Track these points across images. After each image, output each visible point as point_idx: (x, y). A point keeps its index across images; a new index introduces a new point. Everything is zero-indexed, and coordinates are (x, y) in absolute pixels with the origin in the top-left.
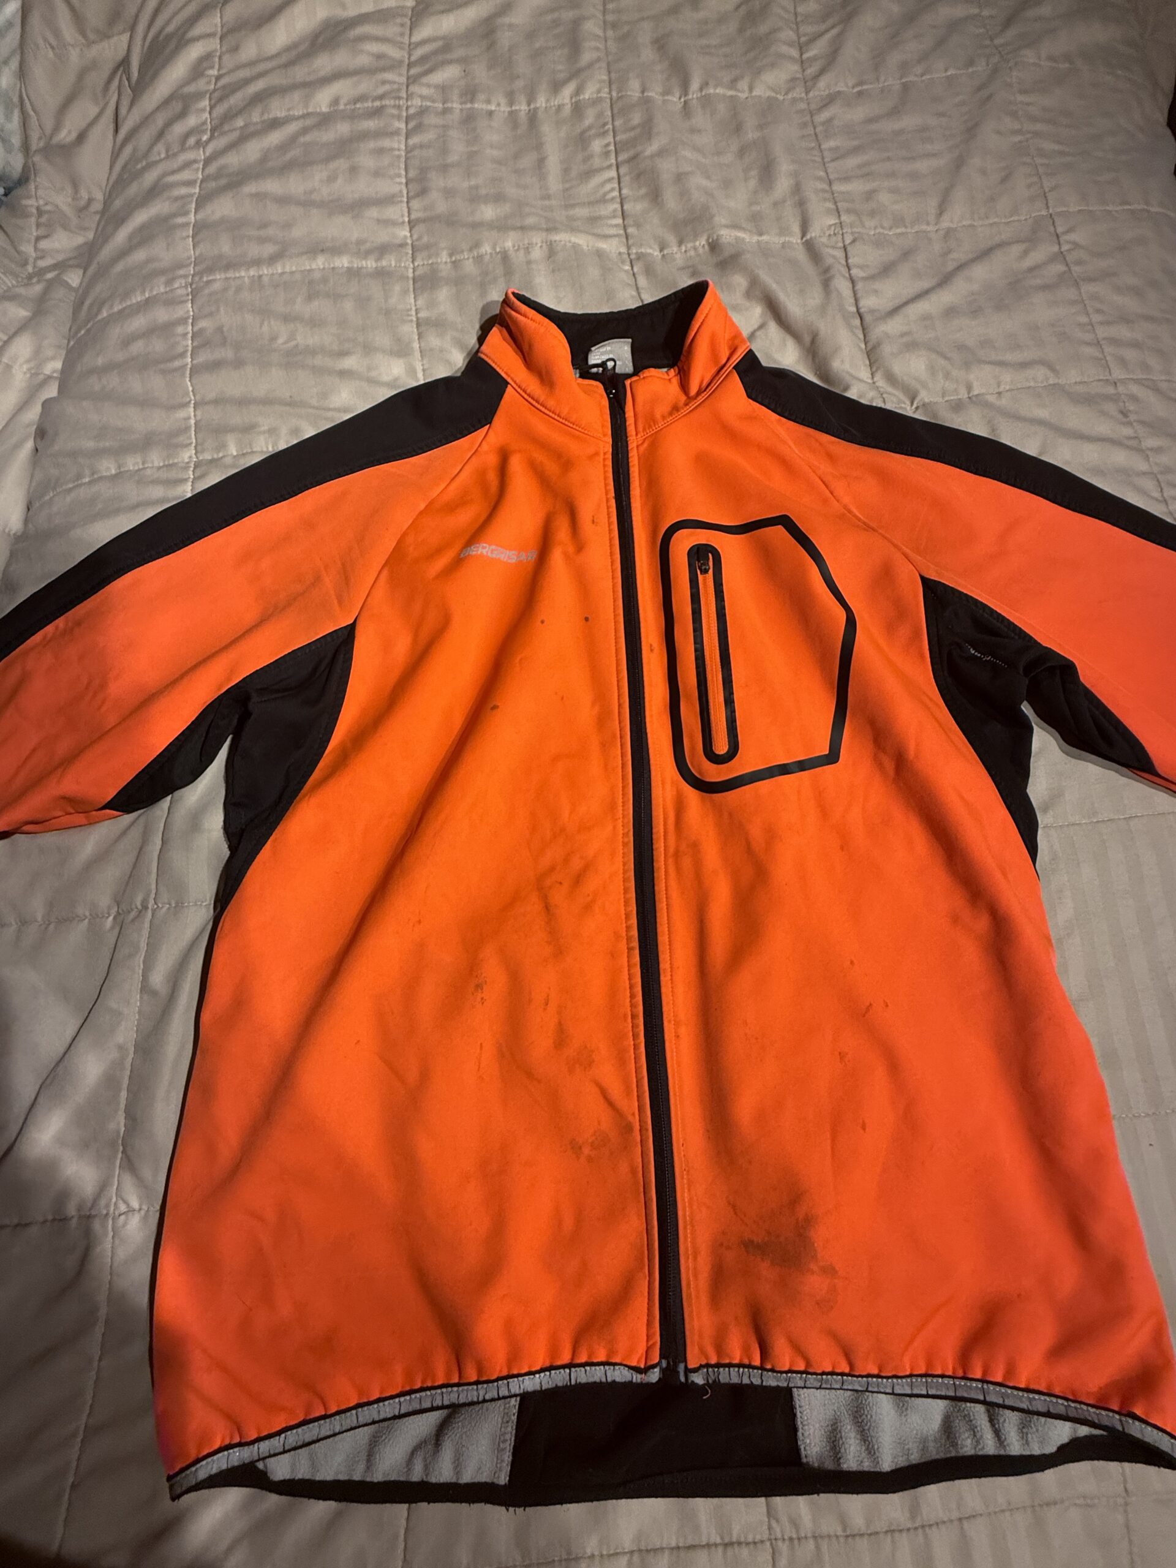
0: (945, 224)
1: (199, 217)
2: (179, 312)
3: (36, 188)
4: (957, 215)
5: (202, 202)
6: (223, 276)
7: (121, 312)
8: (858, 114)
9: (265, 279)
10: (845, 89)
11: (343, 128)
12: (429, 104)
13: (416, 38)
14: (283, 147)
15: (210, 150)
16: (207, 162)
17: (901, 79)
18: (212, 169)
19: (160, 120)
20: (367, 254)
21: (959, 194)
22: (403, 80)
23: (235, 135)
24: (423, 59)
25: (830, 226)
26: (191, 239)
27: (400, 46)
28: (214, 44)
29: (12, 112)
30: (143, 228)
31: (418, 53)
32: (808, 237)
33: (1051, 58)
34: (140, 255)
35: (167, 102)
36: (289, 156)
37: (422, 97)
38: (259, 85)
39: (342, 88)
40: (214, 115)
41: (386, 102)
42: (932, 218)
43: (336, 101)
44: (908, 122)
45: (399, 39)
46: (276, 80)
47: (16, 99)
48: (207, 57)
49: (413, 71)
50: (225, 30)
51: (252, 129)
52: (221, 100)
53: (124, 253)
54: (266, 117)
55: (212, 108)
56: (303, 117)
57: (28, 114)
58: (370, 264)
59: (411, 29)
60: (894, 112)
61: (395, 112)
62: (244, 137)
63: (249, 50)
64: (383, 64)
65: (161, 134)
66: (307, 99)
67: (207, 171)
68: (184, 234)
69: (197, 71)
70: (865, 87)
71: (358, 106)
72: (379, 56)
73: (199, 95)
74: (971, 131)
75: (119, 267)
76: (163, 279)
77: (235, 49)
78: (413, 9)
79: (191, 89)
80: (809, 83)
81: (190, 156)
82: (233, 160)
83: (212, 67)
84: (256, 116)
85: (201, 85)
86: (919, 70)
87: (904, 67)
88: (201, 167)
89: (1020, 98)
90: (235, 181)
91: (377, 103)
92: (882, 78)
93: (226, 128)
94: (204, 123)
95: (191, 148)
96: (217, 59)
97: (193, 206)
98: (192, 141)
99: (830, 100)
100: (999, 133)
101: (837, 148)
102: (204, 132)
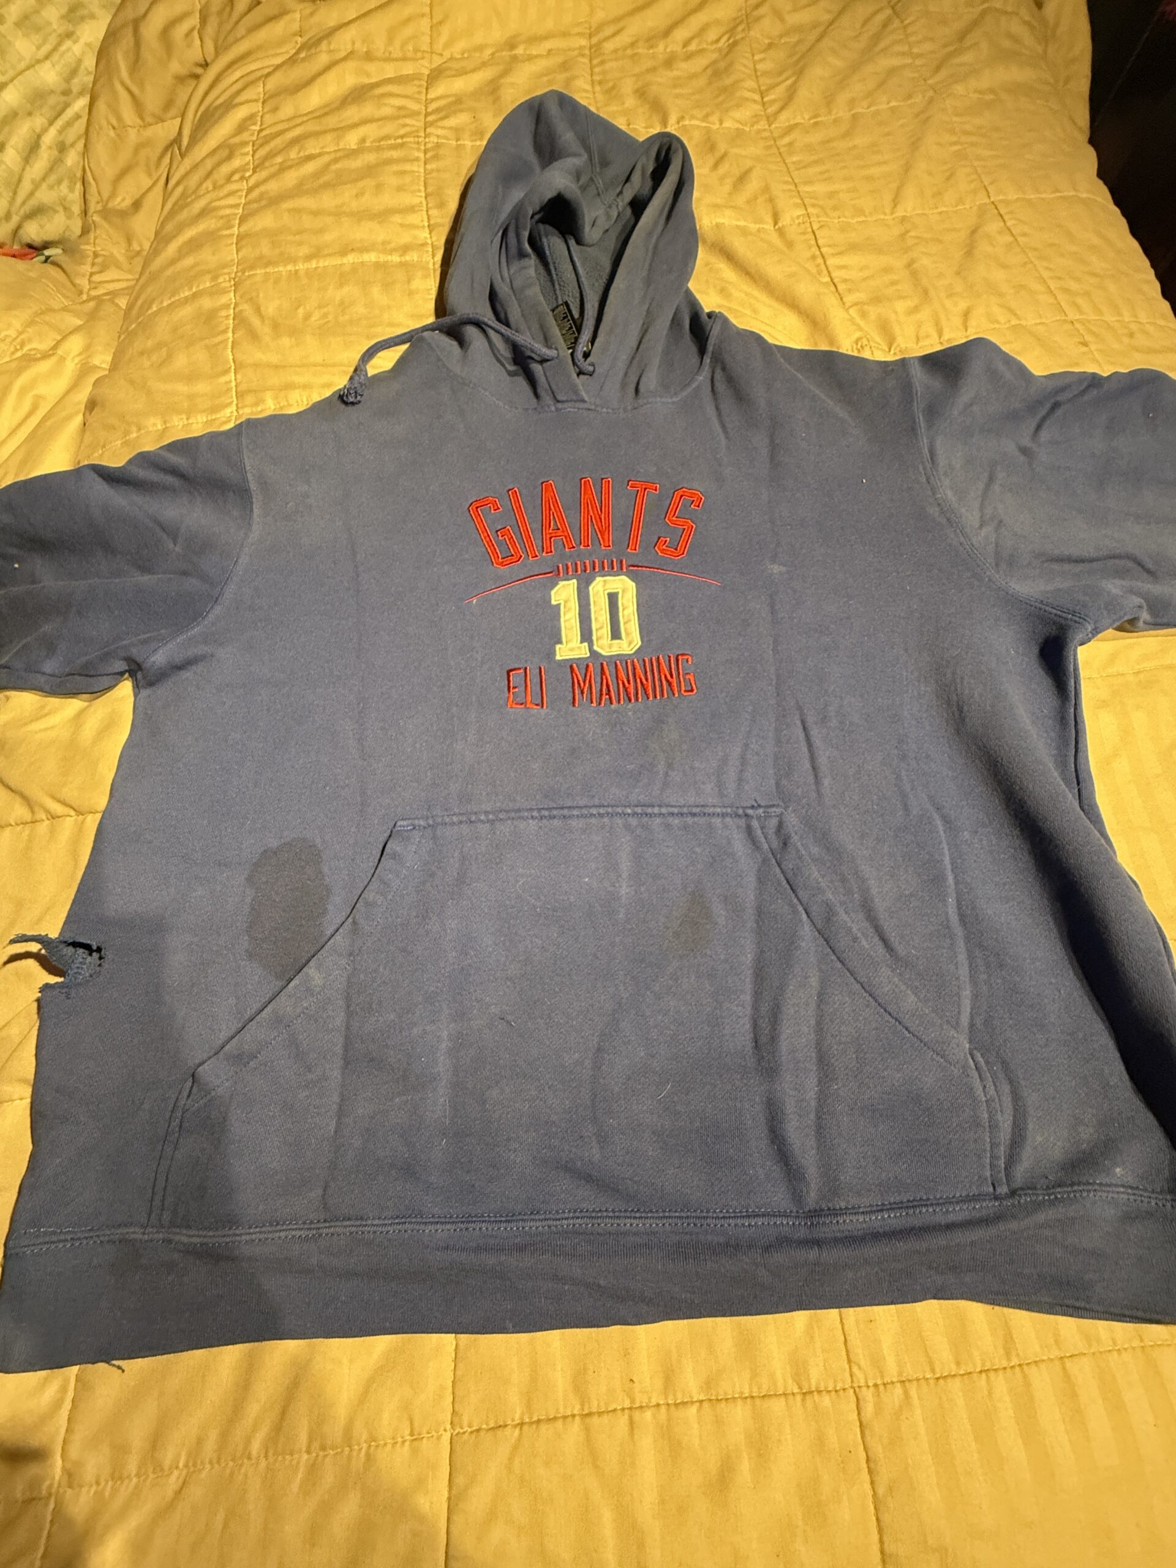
0: (900, 213)
1: (242, 229)
2: (224, 300)
3: (95, 238)
4: (909, 206)
5: (243, 220)
6: (263, 271)
7: (169, 305)
8: (814, 138)
9: (302, 273)
10: (803, 121)
11: (371, 158)
12: (444, 141)
13: (431, 96)
14: (317, 175)
15: (252, 182)
16: (250, 190)
17: (850, 110)
18: (255, 194)
19: (209, 164)
20: (392, 251)
21: (910, 191)
22: (421, 124)
23: (273, 170)
24: (437, 110)
25: (798, 217)
26: (234, 246)
27: (418, 101)
28: (257, 107)
29: (75, 184)
30: (191, 241)
31: (433, 106)
32: (780, 225)
33: (976, 91)
34: (189, 261)
35: (213, 152)
36: (321, 181)
37: (438, 136)
38: (297, 132)
39: (370, 131)
40: (257, 156)
41: (408, 140)
42: (887, 211)
43: (363, 140)
44: (860, 140)
45: (416, 96)
46: (311, 127)
47: (79, 174)
48: (251, 117)
49: (430, 119)
50: (267, 96)
51: (289, 163)
52: (262, 145)
53: (173, 262)
54: (302, 154)
55: (254, 152)
56: (335, 151)
57: (90, 184)
58: (395, 258)
59: (427, 89)
60: (847, 135)
61: (415, 146)
62: (283, 169)
63: (287, 110)
64: (403, 113)
65: (209, 175)
66: (339, 138)
67: (250, 197)
68: (229, 242)
69: (242, 128)
70: (819, 119)
71: (382, 143)
72: (400, 108)
73: (244, 144)
74: (915, 144)
75: (169, 272)
76: (208, 277)
77: (275, 109)
78: (428, 75)
79: (236, 140)
80: (771, 119)
81: (233, 187)
82: (273, 187)
83: (255, 124)
84: (293, 154)
85: (245, 136)
86: (865, 104)
87: (852, 103)
88: (244, 194)
89: (955, 119)
90: (274, 201)
91: (399, 141)
92: (834, 112)
93: (267, 164)
94: (248, 164)
95: (236, 181)
96: (259, 118)
97: (237, 222)
98: (236, 177)
99: (790, 129)
100: (939, 144)
101: (800, 162)
102: (248, 170)
